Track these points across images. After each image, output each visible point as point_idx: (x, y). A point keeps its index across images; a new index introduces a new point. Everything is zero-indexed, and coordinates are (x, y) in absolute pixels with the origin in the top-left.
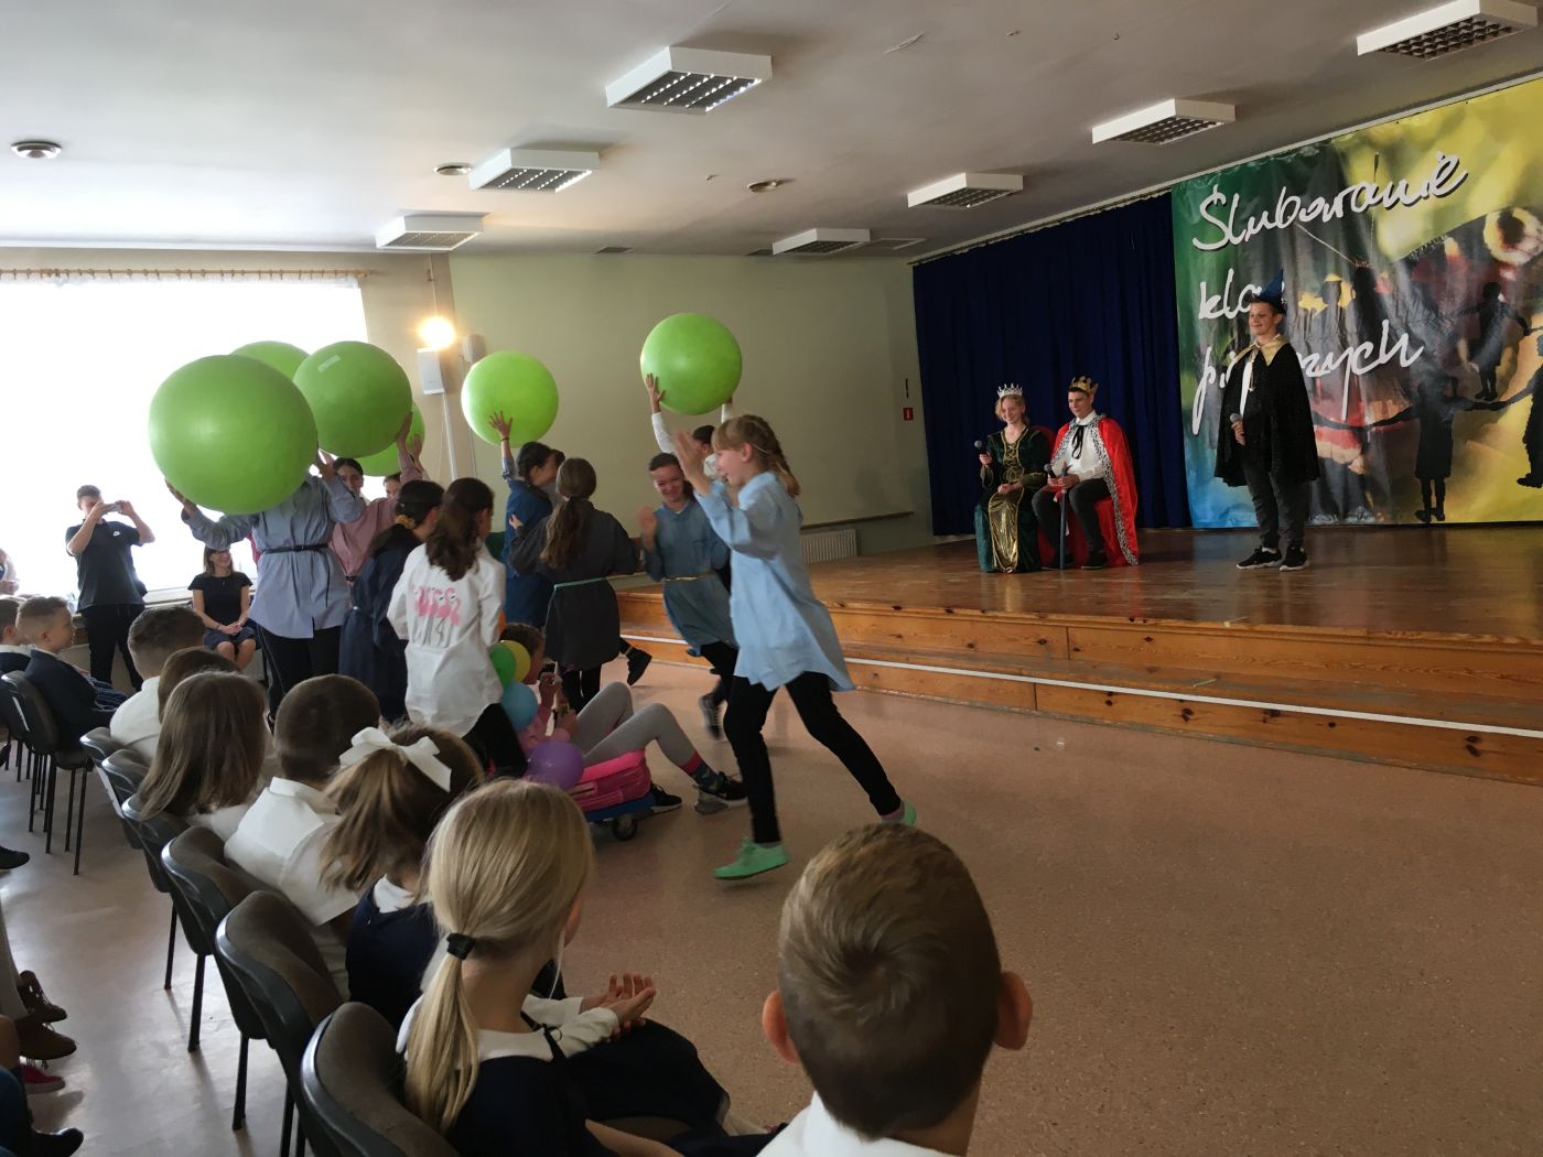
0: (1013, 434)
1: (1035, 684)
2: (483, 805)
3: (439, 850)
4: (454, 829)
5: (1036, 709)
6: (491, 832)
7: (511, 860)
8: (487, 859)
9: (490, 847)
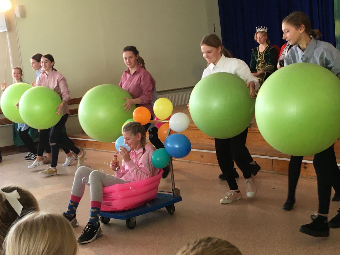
0: (262, 48)
1: (272, 159)
2: (26, 224)
3: (9, 247)
4: (14, 236)
5: (273, 171)
6: (31, 235)
7: (42, 245)
8: (31, 247)
9: (32, 241)
